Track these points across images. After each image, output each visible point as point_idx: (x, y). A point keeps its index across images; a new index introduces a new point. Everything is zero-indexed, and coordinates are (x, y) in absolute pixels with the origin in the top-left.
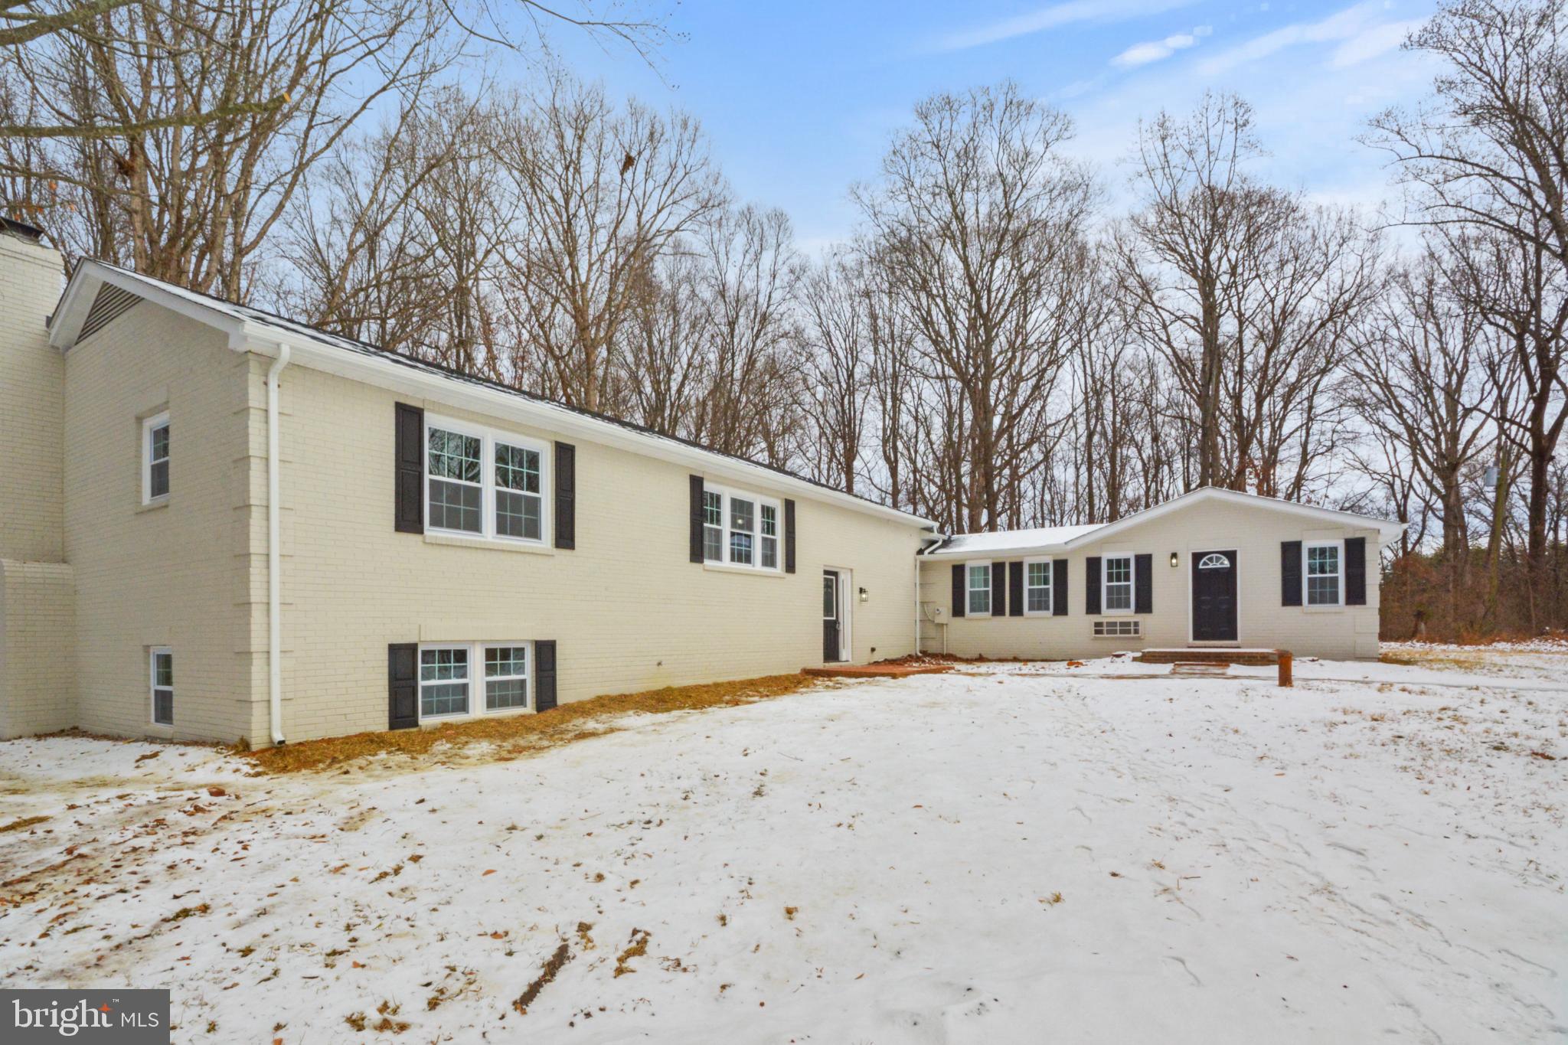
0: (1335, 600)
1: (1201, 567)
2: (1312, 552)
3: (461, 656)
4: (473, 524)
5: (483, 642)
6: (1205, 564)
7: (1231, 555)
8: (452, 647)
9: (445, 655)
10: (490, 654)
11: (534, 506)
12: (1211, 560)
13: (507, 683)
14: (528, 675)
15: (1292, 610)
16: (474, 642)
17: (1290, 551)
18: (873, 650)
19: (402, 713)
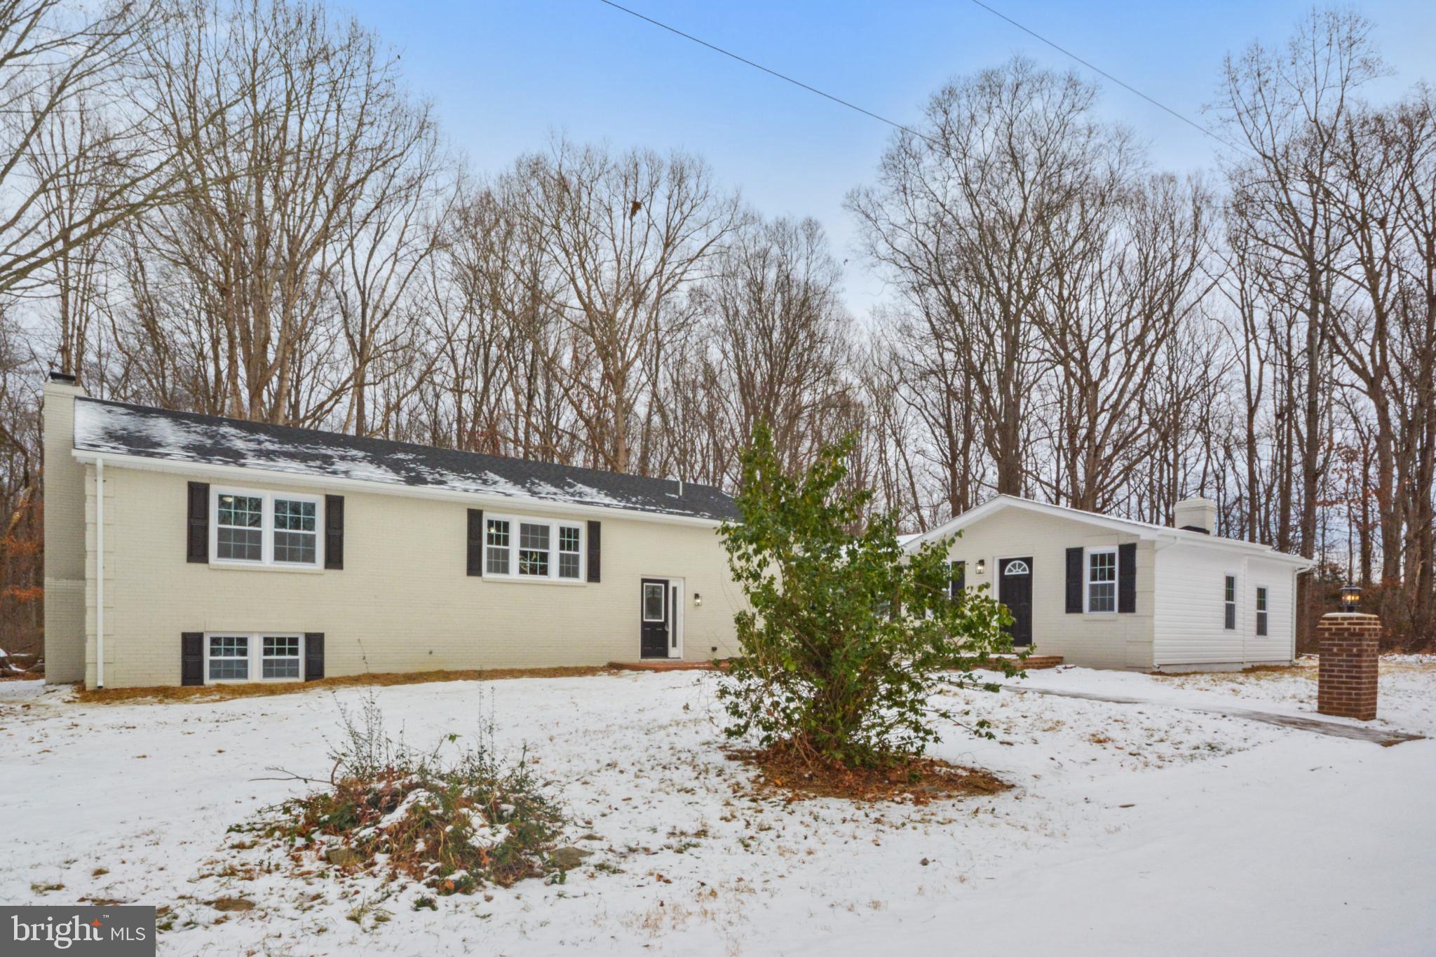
0: (1111, 609)
1: (1006, 573)
2: (1094, 558)
3: (243, 641)
4: (256, 554)
5: (260, 633)
6: (1010, 570)
7: (1029, 561)
8: (235, 636)
9: (230, 641)
10: (268, 641)
11: (311, 541)
12: (1014, 566)
13: (284, 661)
14: (301, 657)
15: (1074, 617)
16: (252, 633)
17: (1074, 556)
18: (714, 649)
19: (192, 675)
